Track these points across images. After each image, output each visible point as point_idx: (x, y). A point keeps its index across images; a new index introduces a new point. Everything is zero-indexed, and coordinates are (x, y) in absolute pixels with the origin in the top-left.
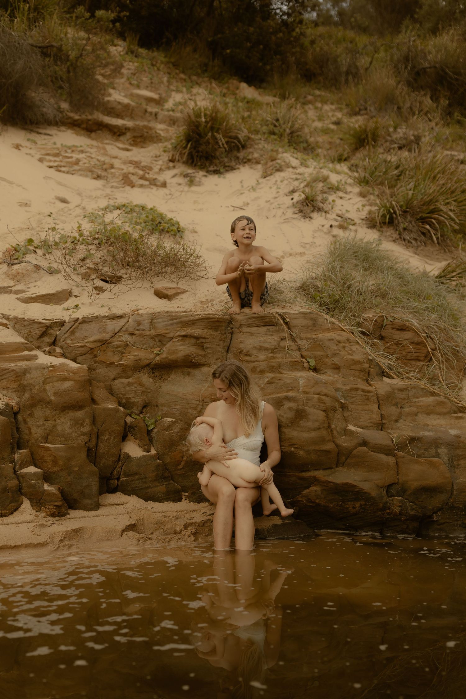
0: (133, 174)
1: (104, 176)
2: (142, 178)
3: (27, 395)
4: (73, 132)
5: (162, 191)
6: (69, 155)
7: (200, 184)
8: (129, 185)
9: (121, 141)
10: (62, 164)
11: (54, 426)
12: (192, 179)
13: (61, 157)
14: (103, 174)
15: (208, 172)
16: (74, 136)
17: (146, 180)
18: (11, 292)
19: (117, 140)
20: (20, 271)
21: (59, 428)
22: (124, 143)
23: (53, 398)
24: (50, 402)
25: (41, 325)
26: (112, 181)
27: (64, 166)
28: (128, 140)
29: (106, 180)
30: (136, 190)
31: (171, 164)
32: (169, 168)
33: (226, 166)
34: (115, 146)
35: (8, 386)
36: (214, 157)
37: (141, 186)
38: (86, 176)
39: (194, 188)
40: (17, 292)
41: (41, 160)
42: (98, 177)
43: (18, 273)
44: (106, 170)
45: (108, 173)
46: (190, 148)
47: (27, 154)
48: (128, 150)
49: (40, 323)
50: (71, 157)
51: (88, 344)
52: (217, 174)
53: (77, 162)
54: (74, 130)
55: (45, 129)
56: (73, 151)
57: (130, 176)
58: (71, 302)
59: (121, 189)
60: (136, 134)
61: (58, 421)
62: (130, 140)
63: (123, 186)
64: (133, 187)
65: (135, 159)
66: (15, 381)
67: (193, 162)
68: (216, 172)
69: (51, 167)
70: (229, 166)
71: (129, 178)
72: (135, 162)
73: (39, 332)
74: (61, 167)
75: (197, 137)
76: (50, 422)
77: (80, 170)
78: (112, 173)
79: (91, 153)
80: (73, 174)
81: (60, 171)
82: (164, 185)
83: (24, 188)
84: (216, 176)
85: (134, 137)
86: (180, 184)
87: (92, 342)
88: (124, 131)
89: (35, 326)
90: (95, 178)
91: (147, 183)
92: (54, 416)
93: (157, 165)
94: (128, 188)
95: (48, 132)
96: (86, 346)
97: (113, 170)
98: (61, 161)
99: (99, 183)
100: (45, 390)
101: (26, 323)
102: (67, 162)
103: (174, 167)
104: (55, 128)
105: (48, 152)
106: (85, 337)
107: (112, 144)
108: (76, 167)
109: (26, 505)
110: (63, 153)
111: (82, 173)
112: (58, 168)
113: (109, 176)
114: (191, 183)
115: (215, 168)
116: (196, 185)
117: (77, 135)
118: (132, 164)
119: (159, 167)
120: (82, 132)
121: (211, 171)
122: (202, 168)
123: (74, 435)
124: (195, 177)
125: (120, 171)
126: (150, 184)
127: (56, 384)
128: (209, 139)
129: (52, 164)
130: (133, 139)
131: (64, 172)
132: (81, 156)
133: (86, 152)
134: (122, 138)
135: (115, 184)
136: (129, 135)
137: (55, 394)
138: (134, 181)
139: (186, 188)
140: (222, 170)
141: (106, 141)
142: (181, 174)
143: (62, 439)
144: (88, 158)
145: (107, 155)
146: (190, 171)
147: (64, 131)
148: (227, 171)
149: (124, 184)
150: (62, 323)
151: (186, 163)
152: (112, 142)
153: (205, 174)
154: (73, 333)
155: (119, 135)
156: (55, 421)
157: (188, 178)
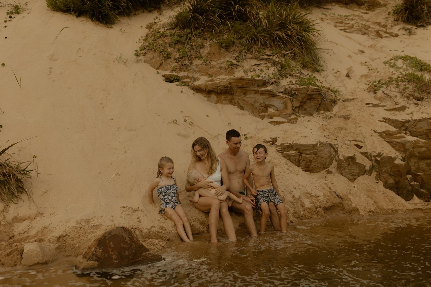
0: (381, 31)
1: (367, 33)
2: (386, 32)
3: (408, 153)
4: (338, 6)
5: (398, 39)
6: (348, 22)
7: (415, 34)
8: (380, 37)
9: (362, 8)
10: (346, 28)
11: (419, 166)
12: (410, 31)
13: (344, 24)
14: (367, 32)
15: (417, 26)
16: (340, 8)
17: (388, 33)
18: (380, 106)
19: (360, 8)
20: (382, 97)
21: (421, 167)
22: (364, 10)
23: (417, 154)
24: (417, 156)
25: (401, 122)
26: (371, 35)
27: (348, 29)
28: (365, 8)
29: (368, 35)
30: (384, 40)
31: (396, 22)
32: (395, 25)
33: (427, 23)
34: (360, 11)
35: (399, 149)
36: (420, 18)
37: (386, 37)
38: (359, 34)
39: (412, 36)
40: (383, 106)
41: (335, 26)
42: (364, 34)
43: (381, 98)
44: (367, 29)
45: (368, 31)
46: (408, 14)
47: (327, 23)
48: (367, 13)
49: (401, 121)
50: (349, 23)
51: (424, 131)
52: (422, 27)
53: (352, 26)
54: (339, 4)
55: (326, 5)
56: (348, 20)
57: (380, 32)
58: (407, 111)
59: (376, 39)
60: (370, 4)
61: (420, 164)
62: (367, 8)
63: (377, 37)
64: (382, 38)
65: (378, 21)
66: (403, 147)
67: (408, 21)
68: (422, 26)
69: (341, 30)
70: (428, 23)
71: (379, 33)
72: (379, 23)
73: (400, 125)
74: (346, 29)
75: (412, 8)
76: (417, 164)
77: (355, 30)
78: (370, 31)
79: (357, 20)
80: (352, 33)
81: (346, 32)
82: (397, 35)
83: (343, 46)
84: (422, 28)
85: (369, 6)
86: (404, 34)
87: (425, 130)
88: (364, 3)
89: (399, 123)
90: (363, 34)
91: (388, 35)
92: (418, 162)
93: (389, 23)
94: (379, 39)
95: (328, 7)
96: (424, 132)
97: (370, 29)
98: (345, 26)
99: (365, 37)
100: (413, 151)
101: (394, 121)
102: (348, 26)
103: (398, 24)
104: (330, 4)
105: (337, 21)
106: (421, 128)
107: (358, 11)
108: (353, 29)
109: (415, 197)
110: (344, 21)
111: (357, 32)
112: (345, 30)
113: (369, 32)
114: (410, 33)
115: (421, 24)
116: (413, 35)
117: (341, 7)
118: (377, 24)
119: (390, 25)
120: (343, 5)
121: (419, 26)
122: (414, 24)
123: (427, 169)
124: (411, 30)
125: (374, 30)
126: (390, 36)
127: (419, 149)
128: (418, 9)
129: (341, 28)
130: (368, 7)
131: (348, 32)
132: (353, 22)
133: (354, 20)
134: (362, 7)
135: (372, 37)
136: (366, 5)
137: (419, 153)
138: (382, 35)
139: (408, 37)
140: (425, 25)
141: (355, 9)
142: (403, 28)
143: (422, 171)
144: (357, 23)
145: (364, 20)
146: (409, 27)
147: (334, 6)
148: (427, 25)
149: (377, 36)
150: (409, 121)
151: (404, 22)
152: (358, 10)
153: (416, 27)
154: (415, 126)
155: (361, 5)
156: (419, 163)
157: (408, 31)
